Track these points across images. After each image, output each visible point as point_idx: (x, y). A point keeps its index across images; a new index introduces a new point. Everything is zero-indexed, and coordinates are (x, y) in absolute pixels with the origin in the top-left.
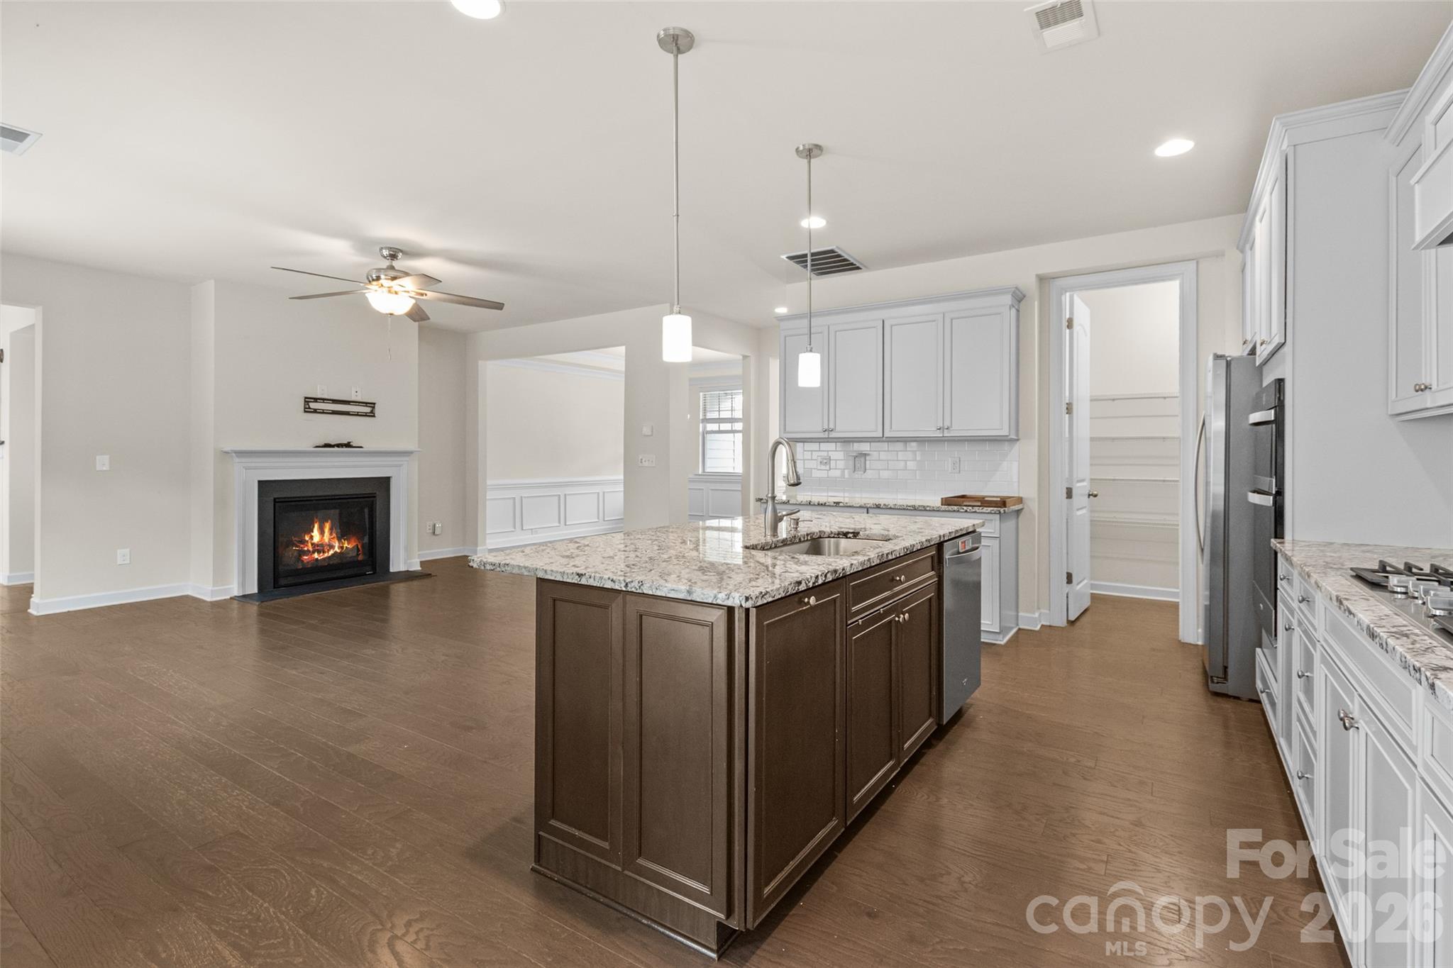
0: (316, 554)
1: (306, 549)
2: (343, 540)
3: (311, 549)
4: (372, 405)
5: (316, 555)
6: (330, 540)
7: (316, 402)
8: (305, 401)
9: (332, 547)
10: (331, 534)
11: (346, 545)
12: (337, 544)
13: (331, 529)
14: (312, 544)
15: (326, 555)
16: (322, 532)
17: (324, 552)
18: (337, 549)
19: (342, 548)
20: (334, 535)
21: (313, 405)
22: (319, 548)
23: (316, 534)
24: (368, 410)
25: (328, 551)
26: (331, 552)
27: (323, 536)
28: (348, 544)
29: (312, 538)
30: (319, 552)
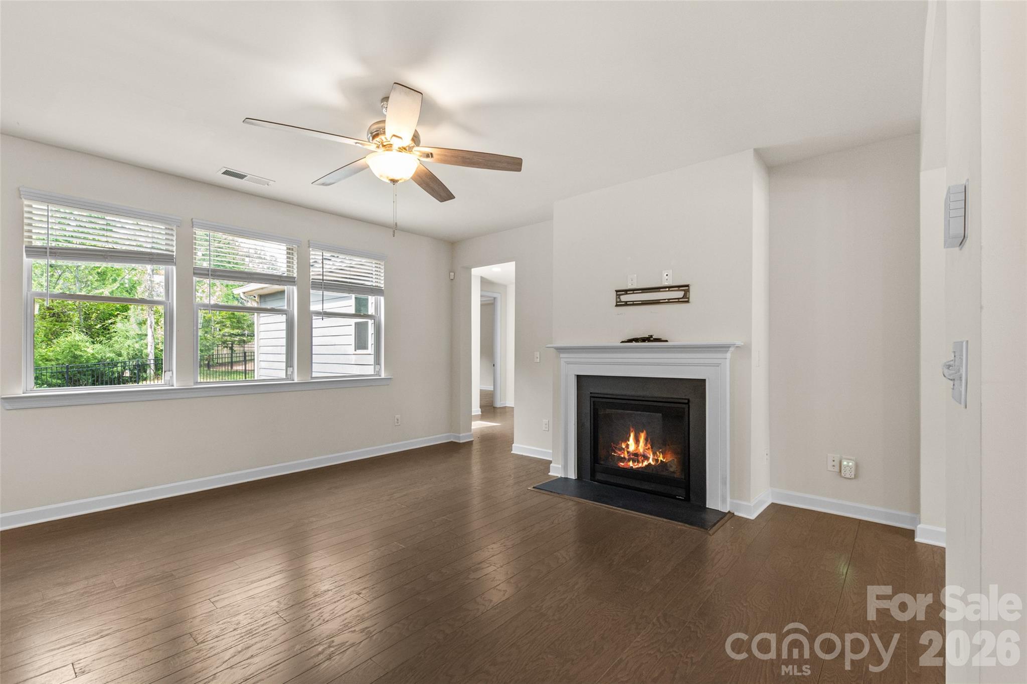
0: (631, 462)
1: (622, 456)
2: (658, 453)
3: (627, 457)
4: (685, 288)
5: (631, 464)
6: (644, 451)
7: (627, 294)
8: (617, 295)
9: (647, 458)
10: (646, 445)
11: (661, 458)
12: (651, 457)
13: (646, 440)
14: (628, 452)
15: (640, 465)
16: (637, 441)
17: (638, 462)
18: (651, 461)
19: (657, 460)
20: (649, 446)
21: (624, 298)
22: (635, 456)
23: (631, 442)
24: (680, 294)
25: (643, 462)
26: (646, 463)
27: (638, 446)
28: (664, 458)
29: (627, 446)
30: (634, 461)
